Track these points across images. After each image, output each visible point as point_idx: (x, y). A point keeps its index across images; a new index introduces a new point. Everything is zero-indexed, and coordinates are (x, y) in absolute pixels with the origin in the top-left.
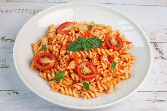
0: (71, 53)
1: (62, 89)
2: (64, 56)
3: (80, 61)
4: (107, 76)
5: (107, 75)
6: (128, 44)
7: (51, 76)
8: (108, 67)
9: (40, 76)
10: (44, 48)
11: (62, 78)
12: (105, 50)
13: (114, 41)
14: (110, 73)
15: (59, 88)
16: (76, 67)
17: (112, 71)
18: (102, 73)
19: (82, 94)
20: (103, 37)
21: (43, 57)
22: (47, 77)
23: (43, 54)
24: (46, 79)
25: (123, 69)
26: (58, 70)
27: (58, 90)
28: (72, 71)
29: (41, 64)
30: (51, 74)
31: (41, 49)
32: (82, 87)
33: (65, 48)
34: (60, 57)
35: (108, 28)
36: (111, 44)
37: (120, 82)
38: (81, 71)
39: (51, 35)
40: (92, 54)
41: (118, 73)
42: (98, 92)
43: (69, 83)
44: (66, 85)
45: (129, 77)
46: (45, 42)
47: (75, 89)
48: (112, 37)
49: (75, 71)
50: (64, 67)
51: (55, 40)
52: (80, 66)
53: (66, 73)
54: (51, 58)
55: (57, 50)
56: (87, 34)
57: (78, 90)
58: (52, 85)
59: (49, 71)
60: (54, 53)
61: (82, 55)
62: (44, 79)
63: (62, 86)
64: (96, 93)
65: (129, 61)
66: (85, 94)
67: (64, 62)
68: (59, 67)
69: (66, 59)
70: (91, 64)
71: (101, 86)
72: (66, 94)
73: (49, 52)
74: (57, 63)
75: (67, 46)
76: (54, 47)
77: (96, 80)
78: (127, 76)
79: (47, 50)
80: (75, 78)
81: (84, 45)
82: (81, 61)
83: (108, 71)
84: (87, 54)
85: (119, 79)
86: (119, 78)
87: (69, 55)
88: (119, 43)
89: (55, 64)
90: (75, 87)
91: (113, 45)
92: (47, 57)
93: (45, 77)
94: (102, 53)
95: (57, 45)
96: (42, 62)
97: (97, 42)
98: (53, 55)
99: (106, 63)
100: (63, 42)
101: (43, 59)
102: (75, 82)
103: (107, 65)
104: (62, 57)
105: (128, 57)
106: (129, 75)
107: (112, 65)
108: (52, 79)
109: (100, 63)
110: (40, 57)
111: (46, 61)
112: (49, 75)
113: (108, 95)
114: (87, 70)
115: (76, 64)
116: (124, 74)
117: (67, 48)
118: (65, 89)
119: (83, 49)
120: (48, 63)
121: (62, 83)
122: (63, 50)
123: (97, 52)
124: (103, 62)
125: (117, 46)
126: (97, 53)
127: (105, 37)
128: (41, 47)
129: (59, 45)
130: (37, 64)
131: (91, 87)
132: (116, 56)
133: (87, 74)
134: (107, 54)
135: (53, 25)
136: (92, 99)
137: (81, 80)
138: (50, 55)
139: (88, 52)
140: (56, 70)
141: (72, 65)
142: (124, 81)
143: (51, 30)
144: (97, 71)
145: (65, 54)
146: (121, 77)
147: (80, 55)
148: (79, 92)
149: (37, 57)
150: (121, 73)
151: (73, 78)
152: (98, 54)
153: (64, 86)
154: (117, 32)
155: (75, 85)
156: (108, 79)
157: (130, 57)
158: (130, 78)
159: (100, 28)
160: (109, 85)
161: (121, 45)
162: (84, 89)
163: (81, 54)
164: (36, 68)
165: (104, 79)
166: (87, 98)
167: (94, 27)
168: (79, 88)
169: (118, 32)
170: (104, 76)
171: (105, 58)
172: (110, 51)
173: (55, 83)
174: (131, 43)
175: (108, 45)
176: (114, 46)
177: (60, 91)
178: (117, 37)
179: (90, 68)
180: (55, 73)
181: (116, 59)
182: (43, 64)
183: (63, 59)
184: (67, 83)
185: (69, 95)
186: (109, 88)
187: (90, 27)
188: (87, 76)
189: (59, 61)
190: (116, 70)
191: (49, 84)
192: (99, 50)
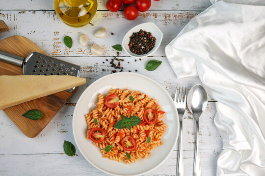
0: (117, 130)
1: (111, 157)
3: (124, 136)
5: (143, 146)
6: (162, 114)
7: (103, 147)
8: (144, 140)
11: (110, 149)
12: (143, 126)
13: (150, 116)
14: (146, 145)
16: (121, 140)
18: (140, 145)
19: (125, 161)
20: (142, 112)
21: (95, 131)
23: (95, 129)
24: (99, 147)
26: (107, 142)
27: (107, 157)
28: (118, 144)
30: (102, 145)
31: (93, 122)
32: (125, 156)
34: (108, 132)
36: (148, 119)
38: (125, 145)
40: (133, 130)
41: (152, 143)
42: (136, 158)
43: (115, 153)
45: (160, 145)
47: (120, 157)
48: (149, 111)
49: (120, 143)
50: (112, 140)
51: (104, 116)
52: (124, 140)
53: (114, 145)
54: (101, 133)
55: (106, 126)
58: (104, 153)
60: (103, 127)
63: (111, 155)
66: (127, 161)
68: (108, 140)
69: (113, 133)
70: (132, 138)
71: (139, 154)
72: (113, 160)
79: (98, 125)
80: (120, 149)
81: (127, 125)
83: (145, 143)
84: (129, 131)
88: (154, 116)
89: (105, 138)
92: (98, 132)
94: (140, 128)
95: (106, 121)
96: (95, 137)
97: (137, 120)
99: (143, 138)
100: (110, 119)
101: (95, 134)
102: (119, 152)
106: (160, 143)
108: (103, 149)
109: (139, 137)
110: (93, 132)
111: (98, 135)
114: (129, 144)
115: (121, 138)
116: (156, 144)
117: (113, 125)
118: (113, 157)
119: (125, 127)
120: (100, 138)
121: (111, 153)
122: (111, 127)
124: (141, 137)
125: (152, 120)
131: (131, 157)
133: (129, 148)
134: (144, 129)
138: (101, 130)
139: (130, 129)
141: (118, 139)
144: (136, 144)
145: (112, 130)
147: (124, 132)
149: (91, 132)
150: (154, 143)
152: (138, 129)
155: (120, 154)
160: (145, 154)
161: (156, 119)
165: (141, 148)
166: (129, 163)
167: (135, 100)
169: (155, 102)
171: (142, 134)
172: (146, 127)
174: (165, 112)
177: (109, 157)
179: (131, 142)
180: (105, 144)
181: (151, 132)
183: (111, 134)
185: (116, 160)
186: (145, 156)
187: (132, 100)
189: (108, 135)
191: (101, 151)
192: (138, 127)
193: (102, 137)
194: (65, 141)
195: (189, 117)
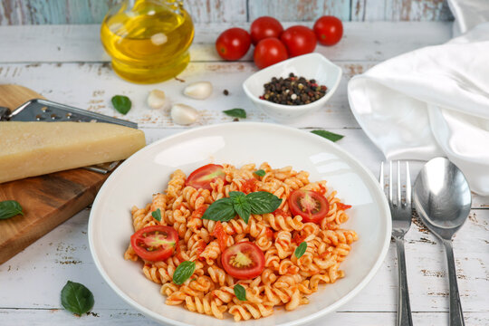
0: (211, 224)
1: (188, 300)
2: (195, 230)
3: (229, 242)
4: (288, 272)
5: (286, 270)
6: (343, 209)
7: (167, 273)
8: (290, 253)
9: (144, 275)
10: (156, 216)
11: (188, 276)
12: (285, 219)
13: (308, 202)
14: (293, 267)
15: (183, 297)
16: (221, 254)
17: (299, 263)
18: (276, 264)
19: (230, 311)
20: (285, 193)
21: (152, 233)
22: (159, 277)
23: (151, 229)
24: (157, 281)
25: (323, 260)
26: (181, 260)
27: (179, 302)
28: (211, 263)
29: (146, 247)
30: (166, 270)
31: (149, 219)
32: (233, 296)
33: (199, 215)
34: (188, 234)
35: (298, 177)
36: (301, 208)
37: (319, 288)
38: (231, 262)
39: (172, 190)
40: (257, 228)
41: (312, 267)
42: (266, 306)
43: (204, 286)
44: (197, 291)
45: (337, 279)
46: (159, 204)
47: (217, 300)
48: (304, 194)
49: (218, 263)
50: (195, 254)
51: (179, 200)
52: (229, 252)
53: (199, 266)
54: (168, 236)
55: (183, 219)
56: (250, 186)
57: (224, 304)
58: (168, 292)
59: (162, 264)
60: (176, 225)
61: (234, 229)
62: (153, 281)
63: (189, 292)
64: (261, 307)
65: (341, 245)
66: (237, 310)
67: (197, 243)
68: (184, 255)
69: (200, 238)
70: (253, 247)
71: (274, 293)
72: (196, 311)
73: (165, 225)
74: (182, 247)
75: (203, 212)
76: (176, 213)
77: (264, 281)
78: (334, 275)
79: (162, 221)
80: (217, 277)
81: (238, 208)
82: (233, 242)
83: (289, 262)
84: (245, 226)
85: (317, 282)
86: (316, 279)
87: (206, 229)
88: (319, 205)
89: (176, 248)
90: (216, 297)
91: (304, 210)
92: (160, 234)
93: (154, 277)
94: (278, 225)
95: (182, 209)
96: (148, 244)
97: (268, 201)
98: (174, 230)
99: (286, 245)
100: (194, 202)
101: (151, 238)
102: (217, 285)
103: (287, 248)
104: (193, 233)
105: (338, 236)
106: (339, 273)
107: (298, 250)
108: (168, 279)
109: (273, 245)
110: (145, 235)
111: (157, 241)
112: (162, 272)
113: (289, 314)
114: (243, 259)
115: (220, 247)
116: (327, 271)
117: (202, 215)
118: (194, 301)
119: (236, 216)
120: (161, 246)
121: (189, 287)
122: (194, 217)
123: (269, 223)
124: (279, 243)
125: (313, 211)
126: (267, 226)
127: (288, 192)
128: (150, 214)
129: (187, 208)
130: (138, 248)
131: (249, 295)
132: (312, 232)
133: (243, 268)
134: (290, 227)
135: (179, 171)
136: (252, 321)
137: (231, 281)
138: (168, 229)
139: (247, 222)
140: (177, 261)
141: (213, 250)
142: (328, 287)
143: (174, 181)
144: (264, 261)
145: (199, 228)
146: (321, 277)
147: (229, 229)
148: (226, 307)
149: (139, 235)
150: (318, 267)
151: (214, 277)
152: (271, 228)
153: (193, 293)
154: (320, 185)
155: (217, 292)
156: (290, 279)
157: (343, 236)
158: (341, 281)
159: (282, 176)
160: (290, 292)
161: (325, 211)
162: (235, 300)
163: (232, 227)
164: (136, 259)
165: (282, 279)
166: (242, 319)
167: (268, 174)
168: (225, 298)
169: (323, 185)
170: (281, 272)
171: (283, 235)
172: (296, 222)
173: (174, 288)
174: (349, 207)
175: (293, 210)
176: (307, 212)
177: (183, 304)
178: (319, 195)
179: (250, 256)
180: (176, 266)
181: (310, 238)
182: (149, 247)
183: (193, 239)
184: (199, 287)
185: (204, 313)
186: (290, 300)
187: (259, 175)
188: (242, 272)
189: (186, 244)
190: (307, 261)
191: (162, 291)
192: (272, 218)
193: (168, 244)
194: (69, 282)
195: (424, 240)
